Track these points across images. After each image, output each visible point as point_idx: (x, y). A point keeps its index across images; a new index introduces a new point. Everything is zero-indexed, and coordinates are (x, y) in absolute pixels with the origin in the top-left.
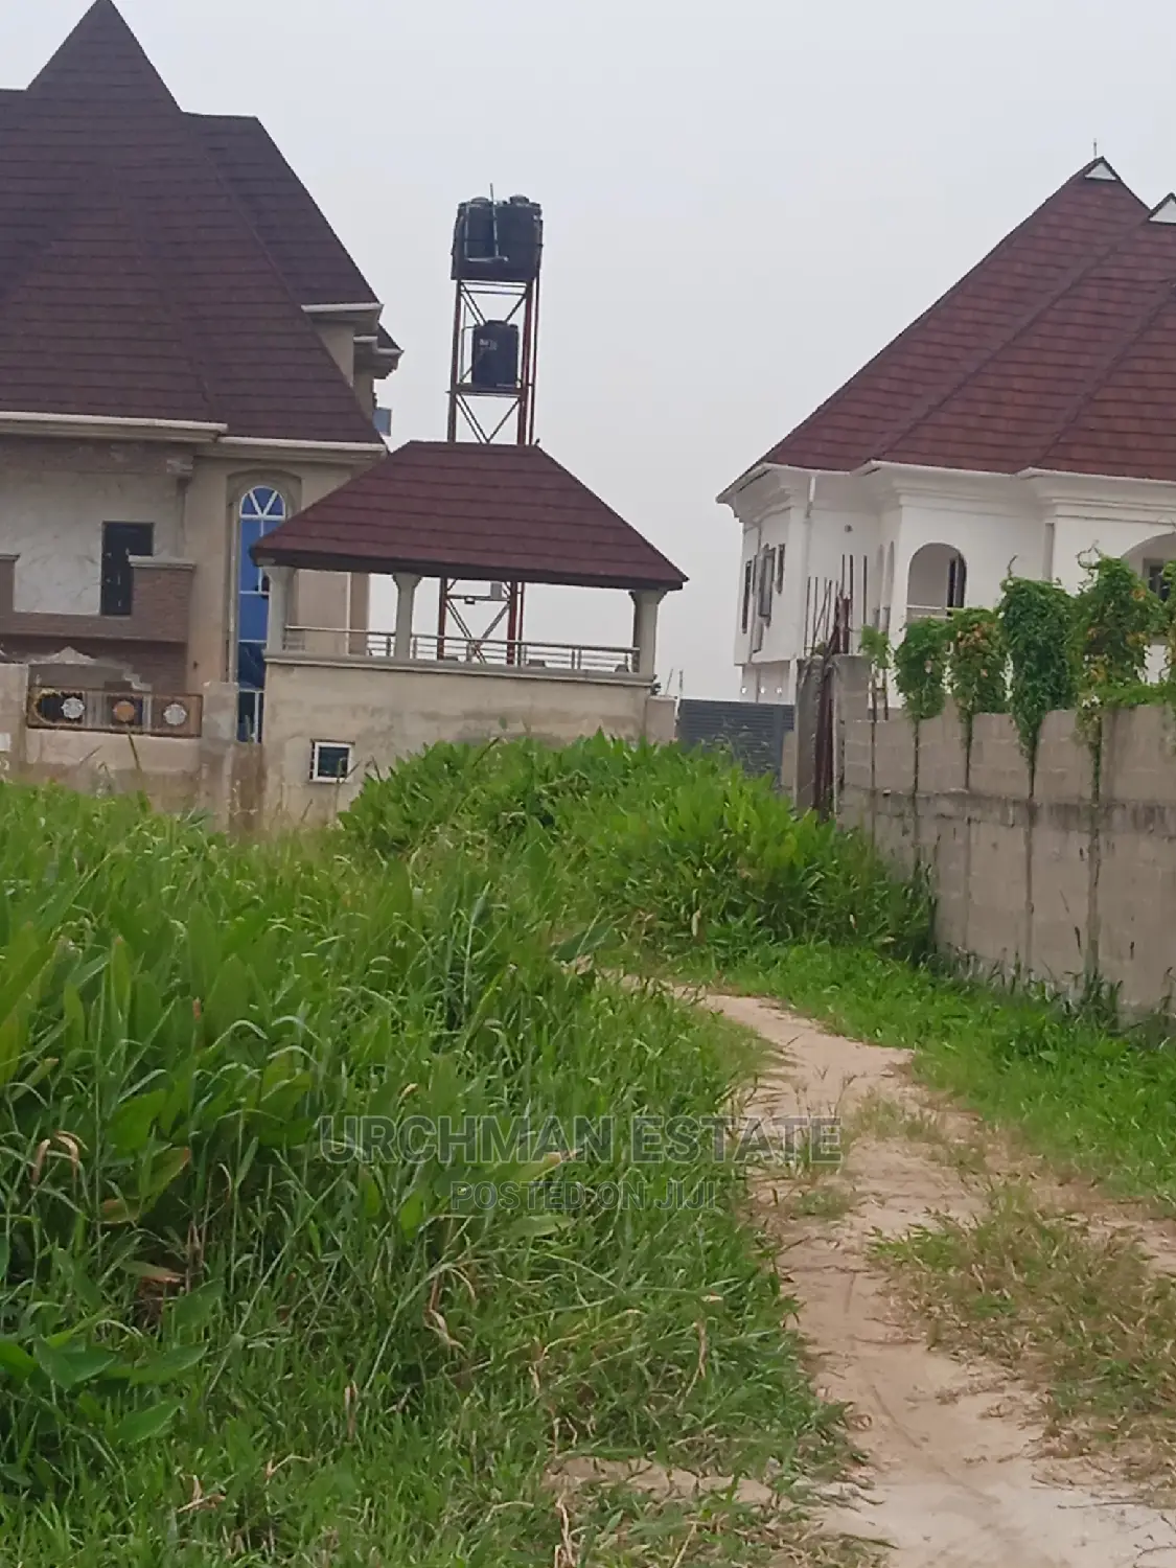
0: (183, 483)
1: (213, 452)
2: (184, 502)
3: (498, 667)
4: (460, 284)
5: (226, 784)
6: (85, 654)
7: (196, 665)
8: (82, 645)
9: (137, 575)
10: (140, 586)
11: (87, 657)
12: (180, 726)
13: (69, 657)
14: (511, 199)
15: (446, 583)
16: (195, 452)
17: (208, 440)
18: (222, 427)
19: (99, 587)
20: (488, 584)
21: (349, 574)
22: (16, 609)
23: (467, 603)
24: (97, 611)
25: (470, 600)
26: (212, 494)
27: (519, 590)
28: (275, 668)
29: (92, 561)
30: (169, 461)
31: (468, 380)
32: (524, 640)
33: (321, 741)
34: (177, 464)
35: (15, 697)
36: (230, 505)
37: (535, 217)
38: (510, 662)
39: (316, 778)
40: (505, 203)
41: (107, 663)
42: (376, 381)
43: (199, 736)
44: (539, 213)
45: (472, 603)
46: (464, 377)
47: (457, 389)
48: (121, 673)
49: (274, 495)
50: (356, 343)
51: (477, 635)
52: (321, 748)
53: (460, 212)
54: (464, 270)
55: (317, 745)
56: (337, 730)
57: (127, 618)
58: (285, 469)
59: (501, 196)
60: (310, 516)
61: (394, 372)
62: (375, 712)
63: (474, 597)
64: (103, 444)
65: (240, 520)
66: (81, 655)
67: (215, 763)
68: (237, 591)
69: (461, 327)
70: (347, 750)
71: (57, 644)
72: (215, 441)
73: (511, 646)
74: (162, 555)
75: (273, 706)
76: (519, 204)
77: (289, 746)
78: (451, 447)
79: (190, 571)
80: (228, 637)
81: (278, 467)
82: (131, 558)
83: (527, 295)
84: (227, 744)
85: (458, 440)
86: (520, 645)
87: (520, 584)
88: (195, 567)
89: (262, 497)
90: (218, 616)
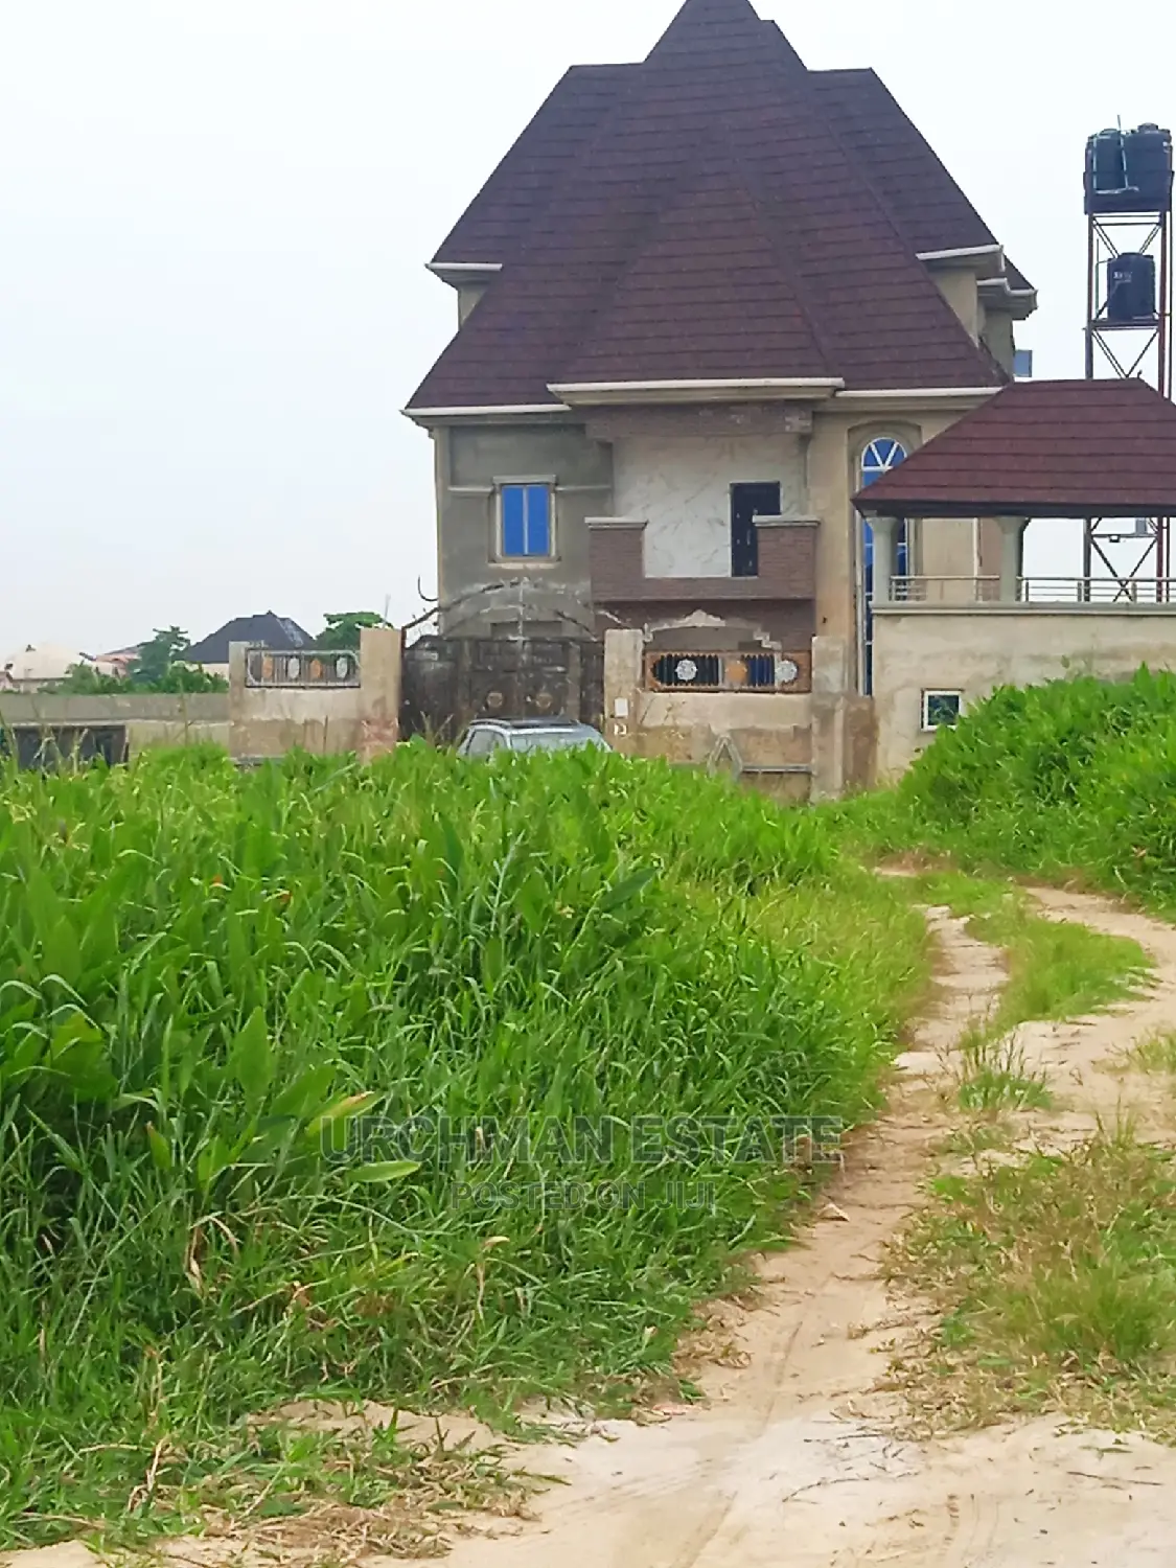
0: (805, 440)
1: (830, 406)
2: (805, 458)
3: (1150, 606)
4: (1092, 219)
5: (838, 740)
6: (715, 615)
7: (825, 620)
8: (713, 607)
9: (761, 535)
10: (764, 546)
11: (718, 619)
12: (792, 682)
13: (700, 619)
14: (1140, 127)
15: (1089, 523)
16: (815, 409)
17: (824, 396)
18: (839, 381)
19: (729, 550)
20: (1133, 520)
21: (975, 520)
22: (648, 576)
23: (1112, 541)
24: (729, 574)
25: (1115, 538)
26: (835, 449)
27: (1165, 525)
28: (881, 619)
29: (722, 524)
30: (787, 419)
31: (1104, 315)
32: (1172, 576)
33: (929, 689)
34: (797, 423)
35: (630, 663)
36: (852, 460)
37: (1165, 144)
38: (1159, 599)
39: (927, 727)
40: (1133, 131)
41: (739, 623)
42: (1015, 323)
43: (809, 691)
44: (1169, 140)
45: (1117, 541)
46: (1100, 312)
47: (1094, 326)
48: (751, 633)
49: (895, 446)
50: (979, 287)
51: (1123, 574)
52: (930, 697)
53: (1090, 145)
54: (1096, 205)
55: (927, 694)
56: (946, 677)
57: (755, 577)
58: (903, 418)
59: (1128, 126)
60: (912, 465)
61: (1034, 312)
62: (983, 657)
63: (1119, 536)
64: (722, 407)
65: (861, 473)
66: (711, 617)
67: (826, 717)
68: (862, 545)
69: (1095, 262)
70: (957, 698)
71: (689, 607)
72: (833, 396)
73: (1159, 584)
74: (789, 513)
75: (881, 658)
76: (1148, 132)
77: (900, 697)
78: (1089, 386)
79: (815, 527)
80: (856, 591)
81: (896, 418)
82: (755, 519)
83: (1162, 224)
84: (836, 698)
85: (1096, 377)
86: (1168, 582)
87: (1165, 520)
88: (819, 523)
89: (884, 450)
90: (845, 571)
